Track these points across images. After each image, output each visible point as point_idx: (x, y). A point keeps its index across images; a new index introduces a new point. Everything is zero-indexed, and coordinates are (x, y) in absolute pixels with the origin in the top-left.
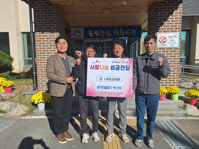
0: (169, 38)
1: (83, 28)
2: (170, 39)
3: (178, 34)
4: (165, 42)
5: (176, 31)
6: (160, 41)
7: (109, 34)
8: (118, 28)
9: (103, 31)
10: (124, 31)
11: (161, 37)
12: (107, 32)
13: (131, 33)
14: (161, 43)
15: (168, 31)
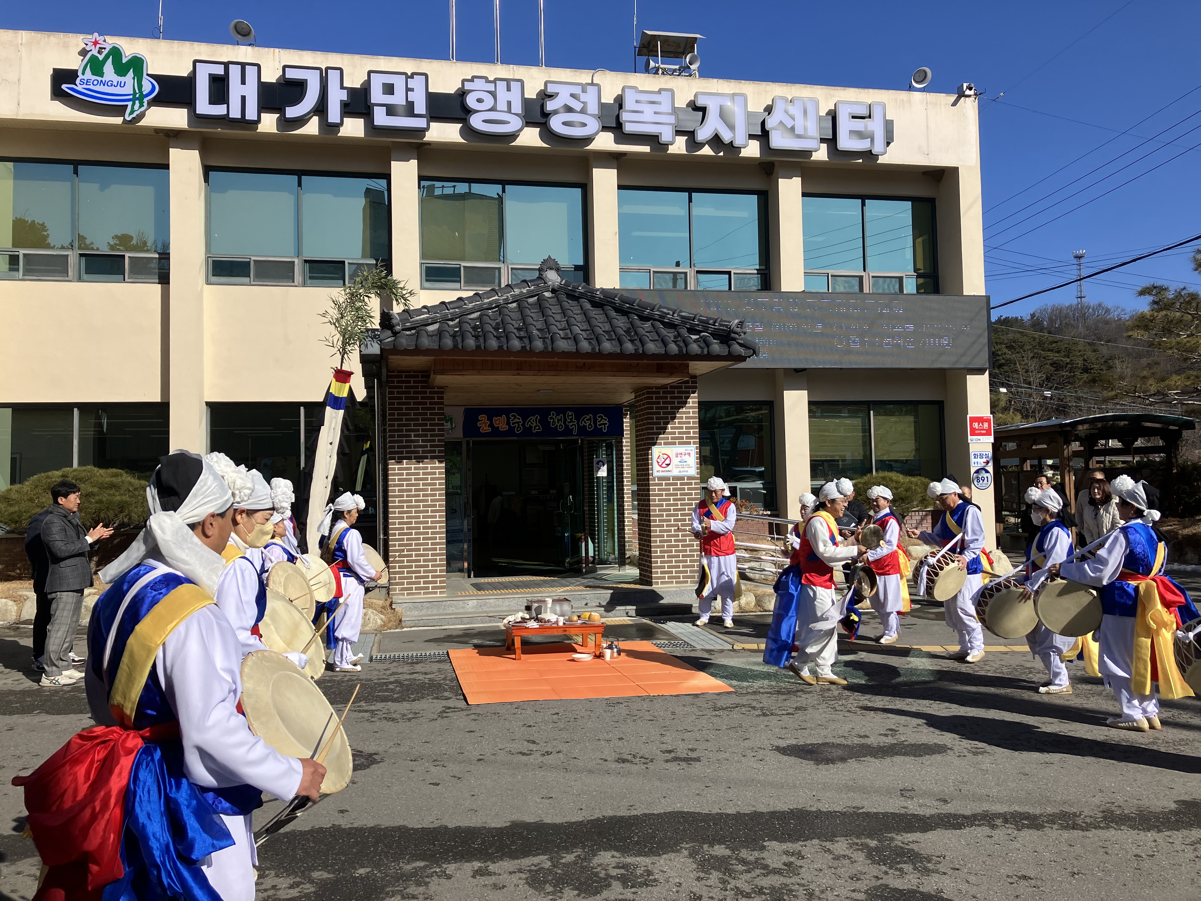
0: (677, 456)
1: (463, 408)
2: (679, 459)
3: (693, 448)
4: (668, 465)
5: (690, 443)
6: (658, 462)
7: (535, 426)
8: (561, 410)
9: (519, 419)
10: (578, 418)
11: (661, 454)
12: (530, 421)
13: (595, 423)
14: (661, 466)
15: (675, 444)
